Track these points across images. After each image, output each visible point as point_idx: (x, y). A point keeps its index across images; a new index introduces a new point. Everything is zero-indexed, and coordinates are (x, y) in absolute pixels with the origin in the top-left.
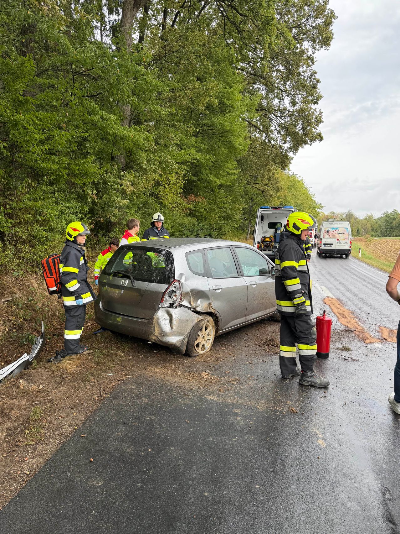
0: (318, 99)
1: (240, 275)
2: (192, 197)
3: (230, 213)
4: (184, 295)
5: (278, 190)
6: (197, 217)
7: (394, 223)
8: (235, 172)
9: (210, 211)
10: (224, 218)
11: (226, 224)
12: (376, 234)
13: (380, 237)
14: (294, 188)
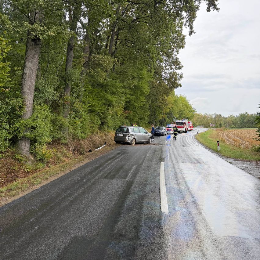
0: (181, 67)
1: (140, 133)
2: (127, 111)
3: (143, 117)
4: (130, 135)
5: (167, 105)
6: (129, 119)
7: (246, 120)
8: (144, 101)
9: (134, 116)
10: (141, 119)
11: (141, 121)
12: (235, 126)
13: (237, 128)
14: (177, 103)
